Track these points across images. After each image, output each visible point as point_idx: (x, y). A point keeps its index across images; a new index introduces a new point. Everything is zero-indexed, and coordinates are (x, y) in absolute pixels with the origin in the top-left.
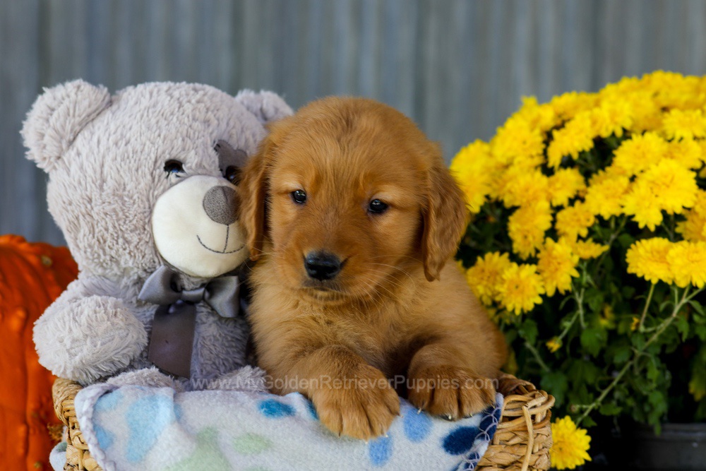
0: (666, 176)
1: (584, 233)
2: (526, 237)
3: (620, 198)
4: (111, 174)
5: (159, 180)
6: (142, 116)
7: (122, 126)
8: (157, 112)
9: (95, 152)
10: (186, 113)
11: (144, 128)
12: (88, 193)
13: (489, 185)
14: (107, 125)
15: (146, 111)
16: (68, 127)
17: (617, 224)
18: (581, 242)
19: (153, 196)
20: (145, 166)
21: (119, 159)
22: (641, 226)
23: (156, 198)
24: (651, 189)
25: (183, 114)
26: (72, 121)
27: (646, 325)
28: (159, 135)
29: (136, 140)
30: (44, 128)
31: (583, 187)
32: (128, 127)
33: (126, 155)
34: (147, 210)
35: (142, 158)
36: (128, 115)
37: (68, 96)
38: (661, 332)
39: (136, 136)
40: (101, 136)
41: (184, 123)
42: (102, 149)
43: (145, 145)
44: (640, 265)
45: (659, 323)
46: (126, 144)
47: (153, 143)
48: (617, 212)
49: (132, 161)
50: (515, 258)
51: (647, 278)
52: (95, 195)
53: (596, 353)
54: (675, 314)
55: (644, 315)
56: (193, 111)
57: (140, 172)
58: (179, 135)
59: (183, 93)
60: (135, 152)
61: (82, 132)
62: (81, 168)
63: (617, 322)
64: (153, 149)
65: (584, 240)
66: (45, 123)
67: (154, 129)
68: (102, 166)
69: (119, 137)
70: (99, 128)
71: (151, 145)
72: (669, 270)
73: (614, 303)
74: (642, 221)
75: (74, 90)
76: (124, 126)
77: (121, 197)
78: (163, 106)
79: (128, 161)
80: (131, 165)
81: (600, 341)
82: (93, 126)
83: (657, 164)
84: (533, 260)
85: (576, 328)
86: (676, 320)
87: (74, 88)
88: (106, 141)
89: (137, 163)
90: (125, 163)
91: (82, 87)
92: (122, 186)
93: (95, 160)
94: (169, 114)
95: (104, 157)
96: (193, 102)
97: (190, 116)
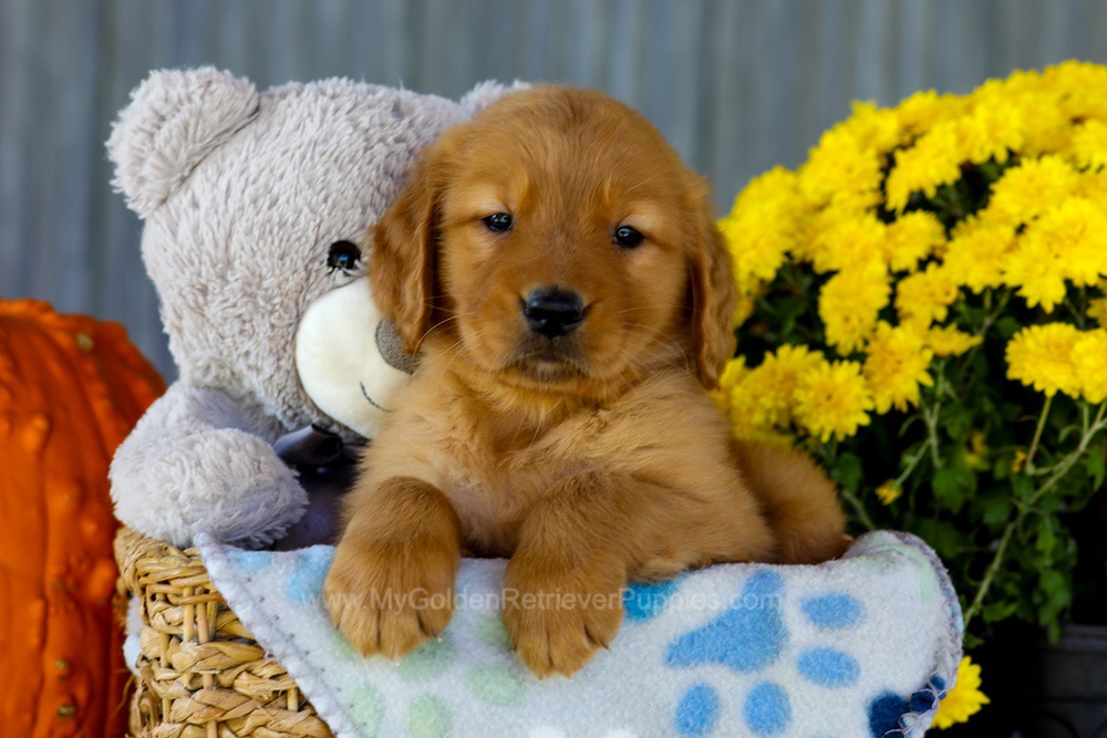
0: (1073, 225)
1: (941, 314)
2: (847, 319)
3: (999, 259)
4: (240, 257)
5: (317, 277)
6: (303, 157)
7: (268, 170)
8: (328, 153)
9: (221, 209)
10: (375, 161)
11: (303, 183)
12: (203, 281)
13: (791, 235)
14: (244, 161)
15: (311, 148)
16: (183, 155)
17: (995, 302)
18: (937, 330)
19: (305, 299)
20: (297, 252)
21: (256, 232)
22: (1031, 303)
23: (308, 303)
24: (1049, 244)
25: (370, 162)
26: (191, 147)
27: (1038, 460)
28: (325, 201)
29: (288, 201)
30: (145, 148)
31: (940, 241)
32: (279, 173)
33: (268, 228)
34: (293, 320)
35: (294, 237)
36: (282, 149)
37: (189, 99)
38: (1061, 475)
39: (288, 193)
40: (234, 182)
41: (369, 180)
42: (232, 206)
43: (300, 212)
44: (1027, 365)
45: (1058, 461)
46: (270, 207)
47: (313, 211)
48: (995, 281)
49: (276, 242)
50: (832, 355)
51: (1038, 387)
52: (214, 286)
53: (956, 508)
54: (1082, 447)
55: (1034, 447)
56: (387, 157)
57: (287, 261)
58: (358, 202)
59: (376, 120)
60: (282, 225)
61: (203, 165)
62: (196, 230)
63: (993, 460)
64: (312, 224)
65: (944, 325)
66: (147, 141)
67: (319, 186)
68: (229, 235)
69: (261, 191)
70: (232, 165)
71: (310, 215)
72: (1074, 374)
73: (987, 428)
74: (1032, 295)
75: (201, 91)
76: (271, 171)
77: (252, 296)
78: (338, 143)
79: (269, 240)
80: (274, 248)
81: (963, 489)
82: (223, 159)
83: (1060, 207)
84: (858, 357)
85: (926, 466)
86: (1085, 456)
87: (201, 86)
88: (239, 193)
89: (283, 244)
90: (266, 241)
91: (214, 87)
92: (258, 280)
93: (219, 224)
94: (347, 160)
95: (232, 223)
96: (390, 140)
97: (382, 167)
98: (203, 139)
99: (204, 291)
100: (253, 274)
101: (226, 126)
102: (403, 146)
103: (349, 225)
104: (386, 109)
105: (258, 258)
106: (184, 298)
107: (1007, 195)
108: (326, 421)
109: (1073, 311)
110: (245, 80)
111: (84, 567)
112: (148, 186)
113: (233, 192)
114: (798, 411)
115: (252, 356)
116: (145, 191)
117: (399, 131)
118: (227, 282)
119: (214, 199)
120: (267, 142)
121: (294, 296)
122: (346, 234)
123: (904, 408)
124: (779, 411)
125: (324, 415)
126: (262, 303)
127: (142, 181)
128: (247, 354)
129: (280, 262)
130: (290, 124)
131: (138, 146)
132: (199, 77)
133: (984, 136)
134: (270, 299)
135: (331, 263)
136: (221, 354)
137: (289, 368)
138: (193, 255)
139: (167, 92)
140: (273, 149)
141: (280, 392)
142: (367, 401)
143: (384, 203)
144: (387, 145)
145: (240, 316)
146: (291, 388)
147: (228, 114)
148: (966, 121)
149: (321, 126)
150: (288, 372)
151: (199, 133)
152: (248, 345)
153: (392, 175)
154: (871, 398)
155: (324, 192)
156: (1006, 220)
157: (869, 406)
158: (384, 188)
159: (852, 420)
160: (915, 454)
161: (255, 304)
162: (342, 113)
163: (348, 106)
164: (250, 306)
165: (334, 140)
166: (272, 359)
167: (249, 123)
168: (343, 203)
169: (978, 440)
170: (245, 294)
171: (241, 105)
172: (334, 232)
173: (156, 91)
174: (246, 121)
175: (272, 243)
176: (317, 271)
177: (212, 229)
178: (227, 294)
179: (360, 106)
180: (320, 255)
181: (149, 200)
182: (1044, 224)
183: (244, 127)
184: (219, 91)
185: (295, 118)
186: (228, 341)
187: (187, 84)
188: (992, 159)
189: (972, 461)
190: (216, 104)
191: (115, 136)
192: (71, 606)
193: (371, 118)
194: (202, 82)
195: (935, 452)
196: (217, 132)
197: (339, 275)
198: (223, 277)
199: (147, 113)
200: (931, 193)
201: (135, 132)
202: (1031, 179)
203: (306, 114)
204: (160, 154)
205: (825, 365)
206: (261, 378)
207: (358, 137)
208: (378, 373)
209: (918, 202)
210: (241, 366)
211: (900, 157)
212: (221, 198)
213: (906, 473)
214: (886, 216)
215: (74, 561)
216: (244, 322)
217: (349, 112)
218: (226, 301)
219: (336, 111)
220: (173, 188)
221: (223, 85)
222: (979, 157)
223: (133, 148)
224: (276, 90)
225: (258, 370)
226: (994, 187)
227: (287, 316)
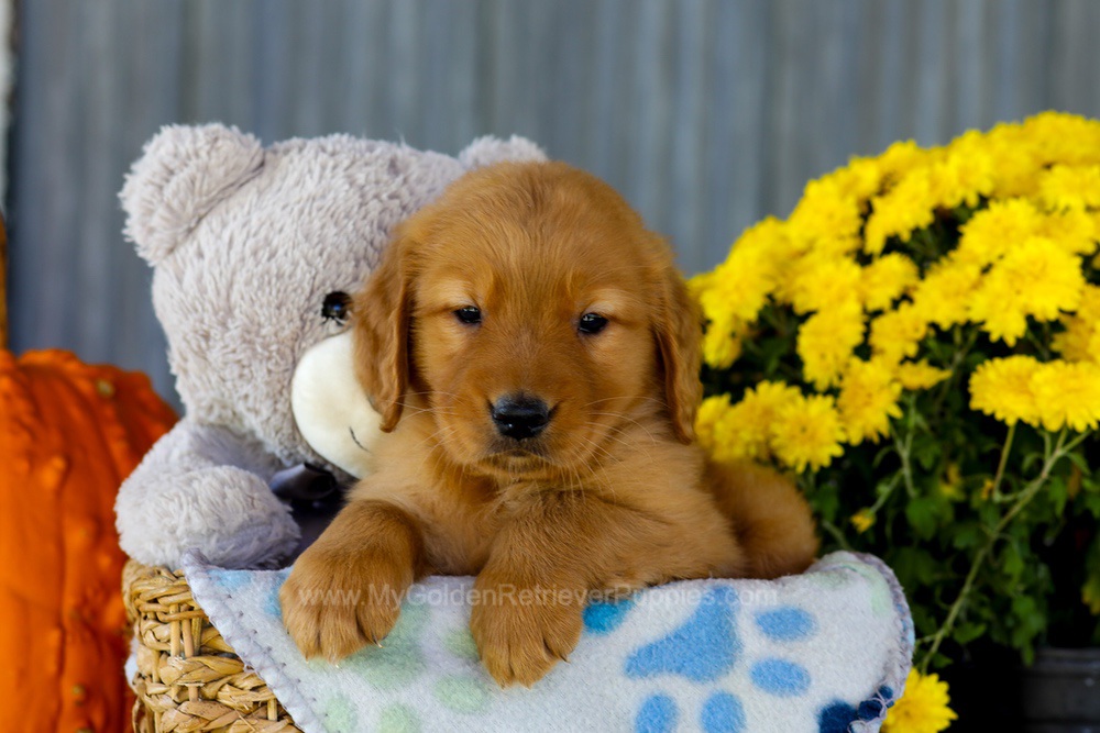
0: (1034, 263)
1: (912, 350)
2: (823, 356)
3: (965, 296)
4: (241, 306)
5: (311, 326)
6: (301, 212)
7: (268, 224)
8: (325, 209)
9: (224, 260)
10: (369, 217)
11: (300, 235)
12: (205, 327)
13: (771, 278)
14: (246, 214)
15: (309, 205)
16: (190, 208)
17: (965, 338)
18: (909, 366)
19: (300, 347)
20: (293, 303)
21: (255, 283)
22: (994, 337)
23: (303, 351)
24: (1011, 281)
25: (365, 218)
26: (197, 200)
27: (1005, 488)
28: (321, 254)
29: (286, 254)
30: (155, 201)
31: (912, 281)
32: (277, 226)
33: (266, 278)
34: (290, 366)
36: (282, 204)
37: (197, 155)
38: (1025, 501)
39: (286, 247)
40: (236, 234)
41: (363, 235)
42: (234, 257)
43: (297, 264)
44: (988, 396)
45: (1021, 488)
46: (269, 259)
47: (309, 264)
48: (961, 318)
49: (274, 293)
50: (808, 390)
51: (999, 416)
52: (215, 332)
53: (929, 535)
54: (1045, 474)
55: (1000, 475)
56: (380, 213)
57: (284, 310)
58: (352, 256)
59: (372, 178)
60: (279, 276)
61: (209, 217)
62: (200, 279)
63: (968, 490)
64: (308, 276)
65: (915, 360)
66: (156, 194)
67: (315, 240)
68: (231, 285)
69: (261, 244)
70: (235, 218)
71: (306, 268)
72: (1033, 403)
73: (961, 458)
74: (995, 330)
75: (207, 147)
76: (272, 225)
77: (251, 342)
78: (335, 199)
79: (267, 290)
80: (271, 298)
81: (938, 518)
82: (227, 212)
83: (1021, 245)
84: (833, 392)
85: (900, 496)
86: (1047, 482)
87: (208, 143)
88: (241, 244)
89: (280, 295)
90: (264, 292)
91: (220, 143)
92: (256, 328)
93: (221, 273)
94: (343, 215)
95: (234, 273)
96: (384, 196)
97: (375, 223)
98: (209, 192)
99: (207, 337)
100: (252, 322)
101: (231, 180)
102: (397, 202)
103: (343, 277)
104: (382, 166)
105: (257, 308)
106: (188, 342)
107: (976, 237)
108: (320, 461)
109: (1038, 344)
110: (251, 137)
111: (100, 598)
112: (157, 236)
113: (235, 243)
114: (775, 443)
115: (251, 400)
116: (154, 241)
117: (393, 188)
118: (227, 329)
119: (217, 251)
120: (269, 196)
121: (290, 343)
122: (340, 286)
123: (876, 439)
124: (758, 444)
125: (319, 456)
126: (259, 349)
127: (151, 231)
128: (246, 396)
129: (277, 312)
130: (291, 180)
131: (149, 198)
132: (206, 134)
133: (954, 181)
134: (268, 345)
135: (326, 313)
136: (223, 395)
137: (285, 410)
138: (197, 303)
139: (176, 147)
140: (274, 203)
141: (277, 433)
142: (355, 445)
143: (377, 255)
144: (381, 201)
145: (239, 361)
146: (287, 430)
147: (233, 169)
148: (939, 167)
149: (320, 182)
150: (284, 415)
151: (205, 188)
152: (246, 389)
153: (385, 231)
154: (844, 430)
155: (320, 246)
156: (974, 260)
157: (842, 437)
158: (377, 243)
159: (826, 452)
160: (888, 483)
161: (254, 350)
162: (340, 172)
163: (346, 163)
164: (249, 353)
165: (331, 196)
166: (269, 403)
167: (253, 178)
168: (338, 257)
169: (953, 472)
170: (244, 341)
171: (245, 161)
172: (328, 283)
173: (167, 145)
174: (250, 175)
175: (270, 293)
176: (312, 321)
177: (214, 279)
178: (227, 340)
179: (358, 163)
180: (315, 305)
181: (157, 249)
182: (1007, 263)
183: (248, 181)
184: (224, 149)
185: (296, 174)
186: (229, 384)
187: (194, 141)
188: (964, 204)
189: (949, 491)
190: (222, 159)
191: (127, 187)
192: (88, 635)
193: (367, 176)
194: (209, 138)
195: (909, 483)
196: (222, 186)
197: (332, 324)
198: (224, 325)
199: (157, 167)
200: (906, 236)
201: (145, 185)
202: (997, 221)
203: (306, 170)
204: (169, 207)
205: (800, 400)
206: (260, 419)
207: (354, 194)
208: (365, 419)
209: (892, 245)
210: (241, 407)
211: (878, 203)
212: (224, 250)
213: (881, 502)
214: (864, 259)
215: (90, 592)
216: (243, 367)
217: (346, 169)
218: (226, 347)
219: (335, 167)
220: (180, 238)
221: (228, 142)
222: (951, 202)
223: (144, 200)
224: (280, 146)
225: (257, 412)
226: (965, 229)
227: (282, 363)
